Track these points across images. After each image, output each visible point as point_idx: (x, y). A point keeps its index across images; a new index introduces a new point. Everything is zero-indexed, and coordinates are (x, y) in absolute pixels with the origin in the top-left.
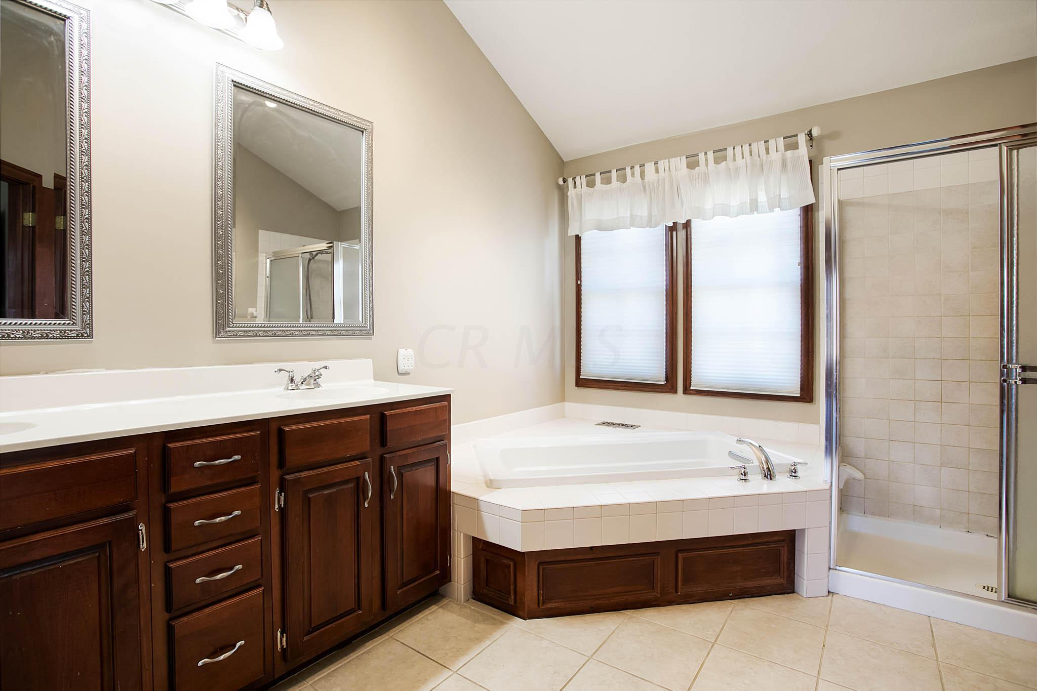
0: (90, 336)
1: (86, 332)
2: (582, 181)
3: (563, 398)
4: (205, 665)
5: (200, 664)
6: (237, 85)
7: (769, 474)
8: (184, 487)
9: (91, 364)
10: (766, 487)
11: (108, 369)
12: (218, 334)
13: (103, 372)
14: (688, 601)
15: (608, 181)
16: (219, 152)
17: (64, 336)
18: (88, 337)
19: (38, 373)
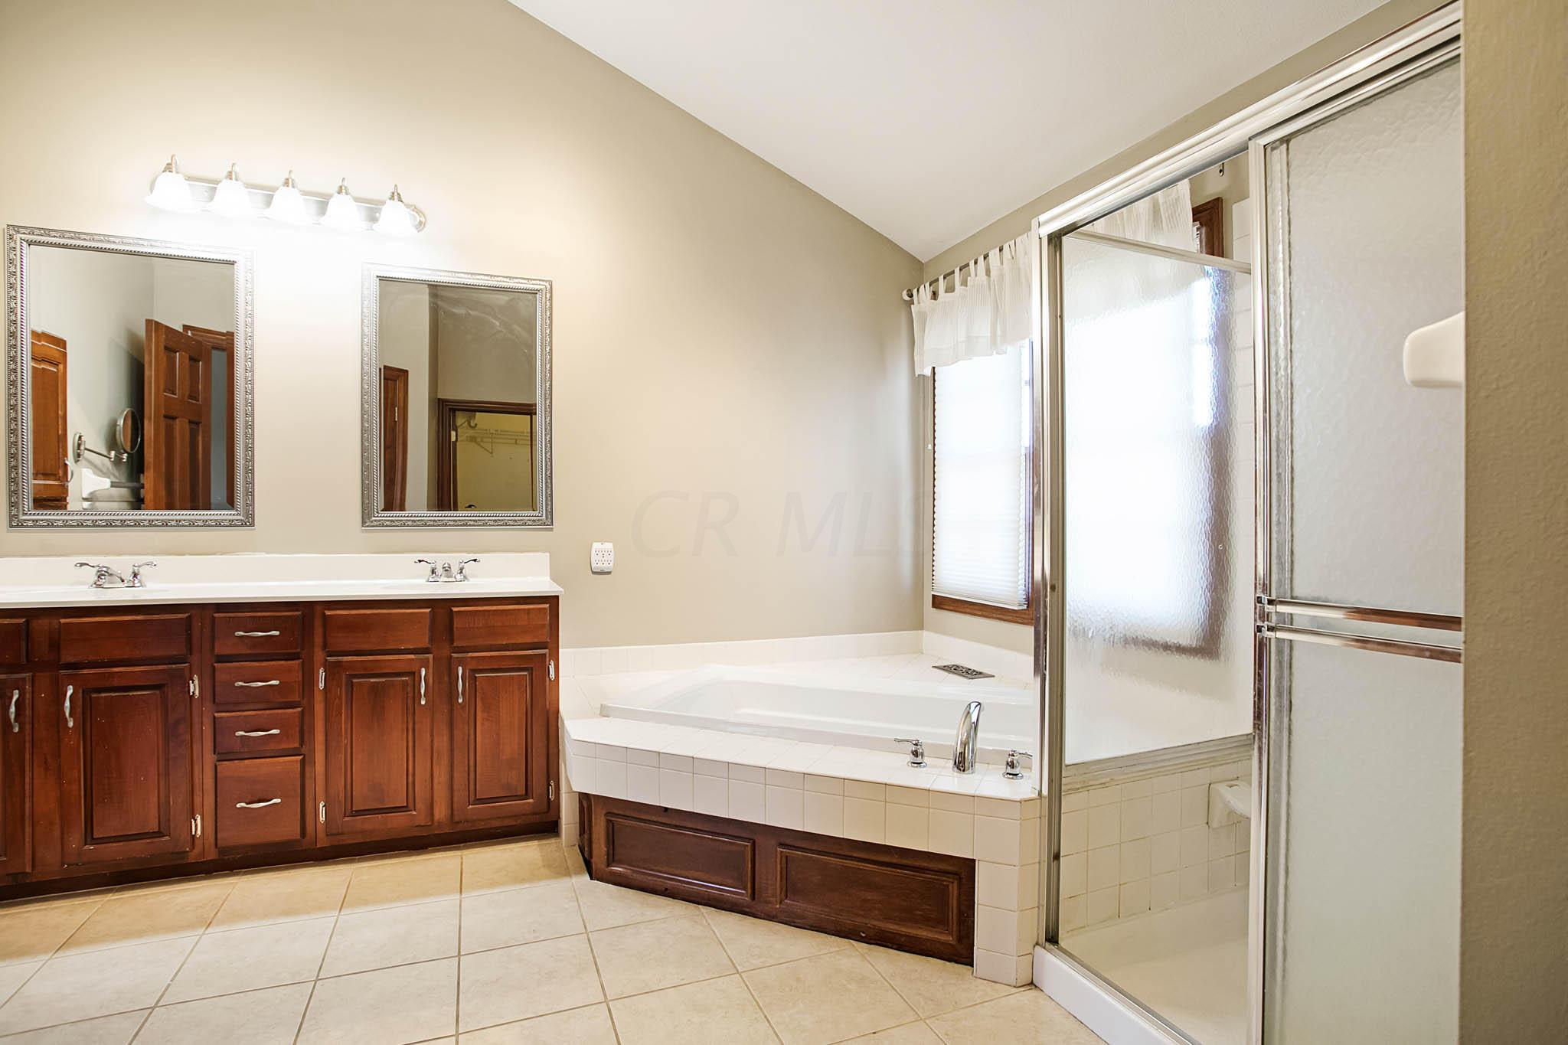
0: (252, 525)
1: (249, 521)
2: (925, 292)
3: (919, 625)
4: (242, 808)
5: (238, 806)
6: (382, 279)
7: (961, 763)
8: (226, 651)
9: (254, 549)
10: (948, 780)
11: (267, 553)
12: (363, 523)
13: (263, 555)
14: (794, 922)
15: (950, 289)
16: (366, 348)
17: (231, 524)
18: (250, 525)
19: (215, 554)
